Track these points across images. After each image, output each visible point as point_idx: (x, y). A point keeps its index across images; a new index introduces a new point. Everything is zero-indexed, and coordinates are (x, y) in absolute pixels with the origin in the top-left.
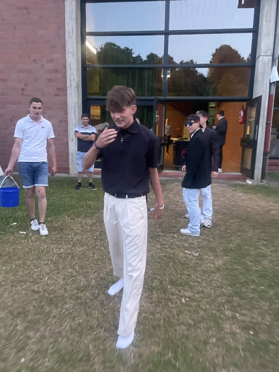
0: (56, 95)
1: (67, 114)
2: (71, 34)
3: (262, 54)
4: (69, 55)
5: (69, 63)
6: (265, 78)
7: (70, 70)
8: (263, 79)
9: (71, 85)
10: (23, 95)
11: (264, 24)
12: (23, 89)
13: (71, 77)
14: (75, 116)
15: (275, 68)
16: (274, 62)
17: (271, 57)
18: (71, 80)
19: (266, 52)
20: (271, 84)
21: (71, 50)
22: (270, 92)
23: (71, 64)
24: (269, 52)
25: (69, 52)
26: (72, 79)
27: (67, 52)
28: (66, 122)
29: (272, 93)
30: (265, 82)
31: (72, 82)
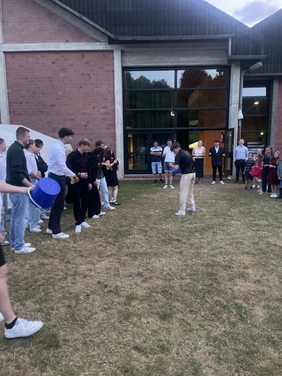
0: (107, 129)
1: (115, 141)
2: (118, 92)
3: (233, 103)
4: (117, 104)
5: (117, 109)
6: (235, 117)
7: (118, 113)
8: (234, 117)
9: (118, 123)
10: (85, 129)
11: (233, 86)
12: (86, 126)
13: (118, 118)
14: (121, 142)
15: (241, 111)
16: (240, 108)
17: (238, 105)
18: (118, 120)
19: (235, 102)
20: (238, 120)
21: (119, 101)
22: (238, 125)
23: (119, 110)
24: (237, 102)
25: (117, 103)
26: (119, 118)
27: (116, 102)
28: (115, 145)
29: (239, 125)
30: (235, 119)
31: (119, 121)
